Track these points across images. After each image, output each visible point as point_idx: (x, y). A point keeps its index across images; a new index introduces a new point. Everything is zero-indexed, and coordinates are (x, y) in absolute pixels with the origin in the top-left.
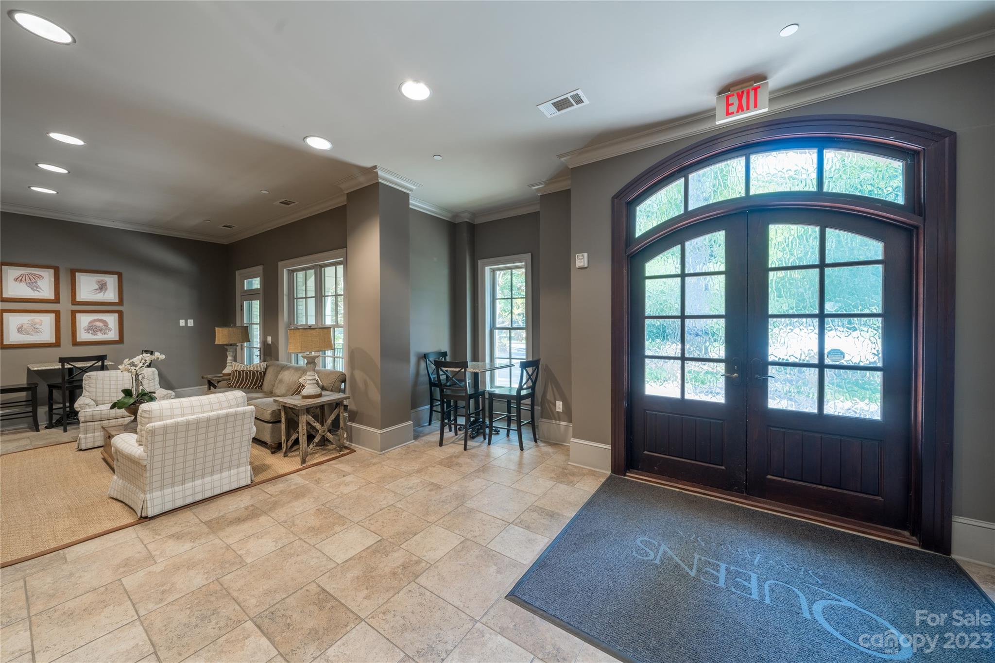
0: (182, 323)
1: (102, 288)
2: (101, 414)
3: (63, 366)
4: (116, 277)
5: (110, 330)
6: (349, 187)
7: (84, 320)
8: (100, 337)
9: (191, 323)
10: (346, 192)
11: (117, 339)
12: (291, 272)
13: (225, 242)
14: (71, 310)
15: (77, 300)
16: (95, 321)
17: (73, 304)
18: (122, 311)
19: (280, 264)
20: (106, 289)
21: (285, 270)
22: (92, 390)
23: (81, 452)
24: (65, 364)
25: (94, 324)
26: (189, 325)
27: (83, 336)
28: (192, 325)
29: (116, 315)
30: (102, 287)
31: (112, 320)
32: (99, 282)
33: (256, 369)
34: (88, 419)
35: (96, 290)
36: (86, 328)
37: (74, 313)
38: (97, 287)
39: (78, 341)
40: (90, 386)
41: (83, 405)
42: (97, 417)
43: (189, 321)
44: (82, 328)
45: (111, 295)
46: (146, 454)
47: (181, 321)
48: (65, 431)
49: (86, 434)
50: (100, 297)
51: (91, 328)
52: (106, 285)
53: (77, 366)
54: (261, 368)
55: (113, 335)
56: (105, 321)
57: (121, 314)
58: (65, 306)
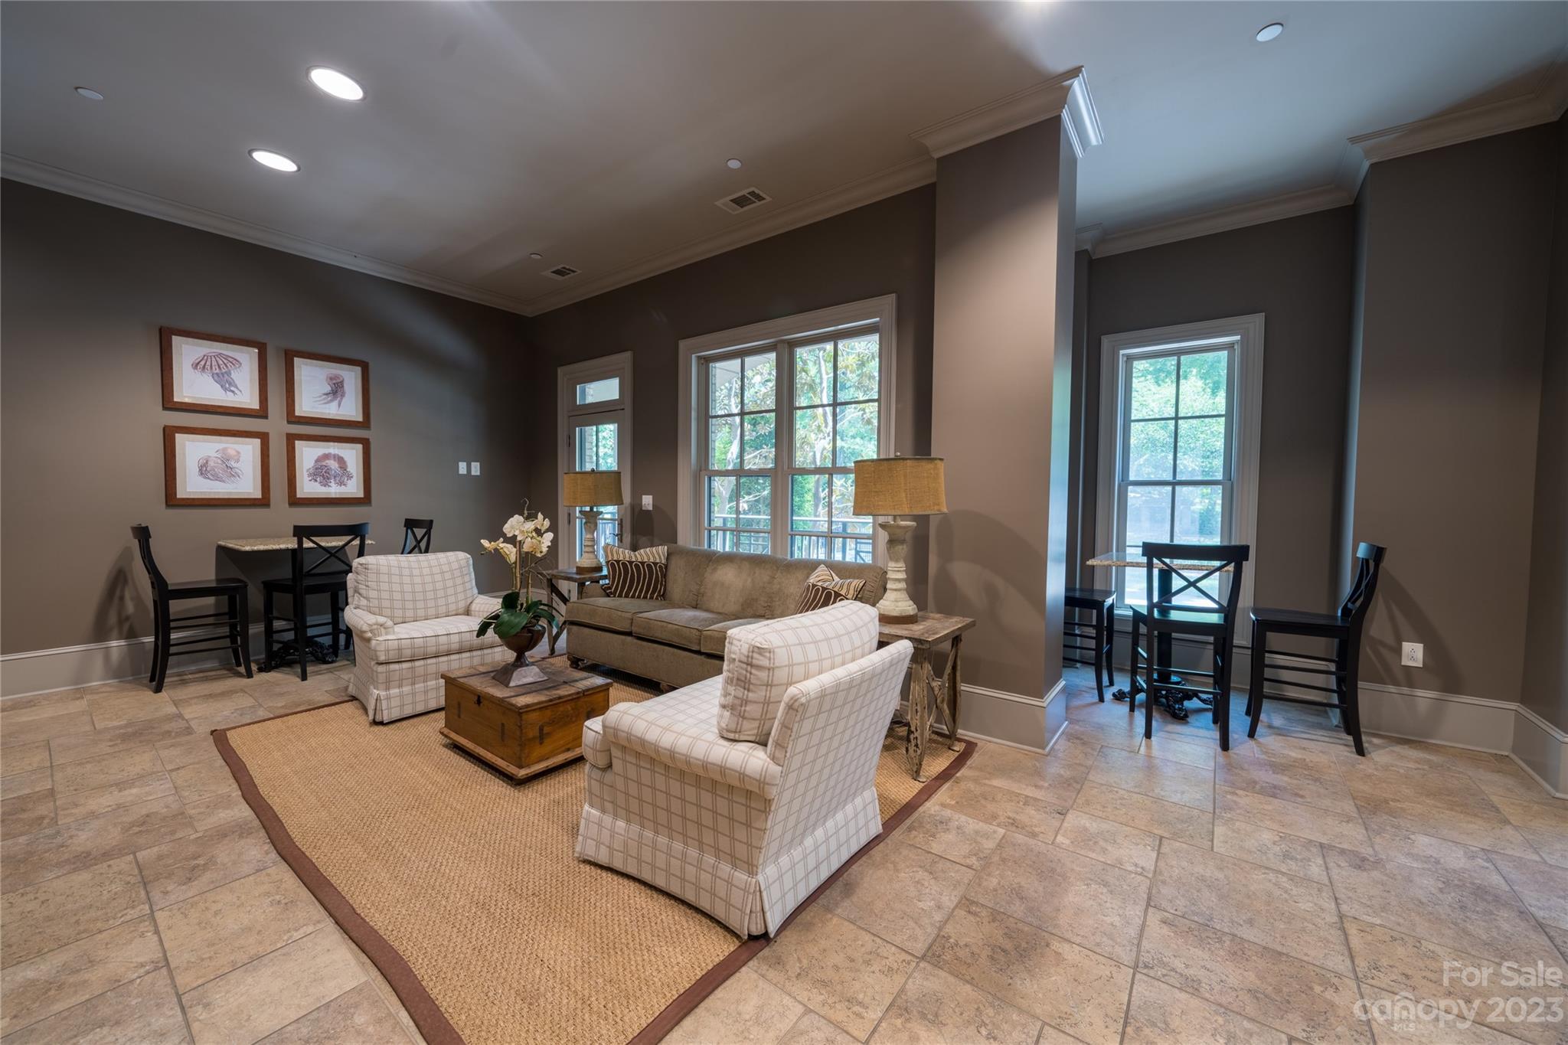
0: (462, 468)
1: (336, 392)
2: (413, 647)
3: (300, 543)
4: (358, 369)
5: (350, 477)
6: (944, 142)
7: (308, 454)
8: (334, 490)
9: (476, 469)
10: (937, 155)
11: (361, 495)
12: (706, 362)
13: (529, 311)
14: (287, 434)
15: (297, 414)
16: (326, 456)
17: (289, 422)
18: (368, 440)
19: (683, 345)
20: (343, 395)
21: (693, 356)
22: (373, 594)
23: (381, 728)
24: (304, 539)
25: (324, 464)
26: (473, 473)
27: (308, 487)
28: (478, 474)
29: (360, 447)
30: (337, 390)
31: (352, 455)
32: (331, 379)
33: (652, 560)
34: (393, 656)
35: (326, 394)
36: (312, 471)
37: (291, 439)
38: (328, 389)
39: (298, 496)
40: (367, 586)
41: (375, 627)
42: (407, 653)
43: (473, 464)
44: (305, 470)
45: (349, 408)
46: (781, 768)
47: (460, 463)
48: (304, 678)
49: (388, 689)
50: (332, 410)
51: (321, 473)
52: (343, 386)
53: (323, 544)
54: (654, 557)
55: (353, 488)
56: (342, 458)
57: (366, 443)
58: (276, 425)
